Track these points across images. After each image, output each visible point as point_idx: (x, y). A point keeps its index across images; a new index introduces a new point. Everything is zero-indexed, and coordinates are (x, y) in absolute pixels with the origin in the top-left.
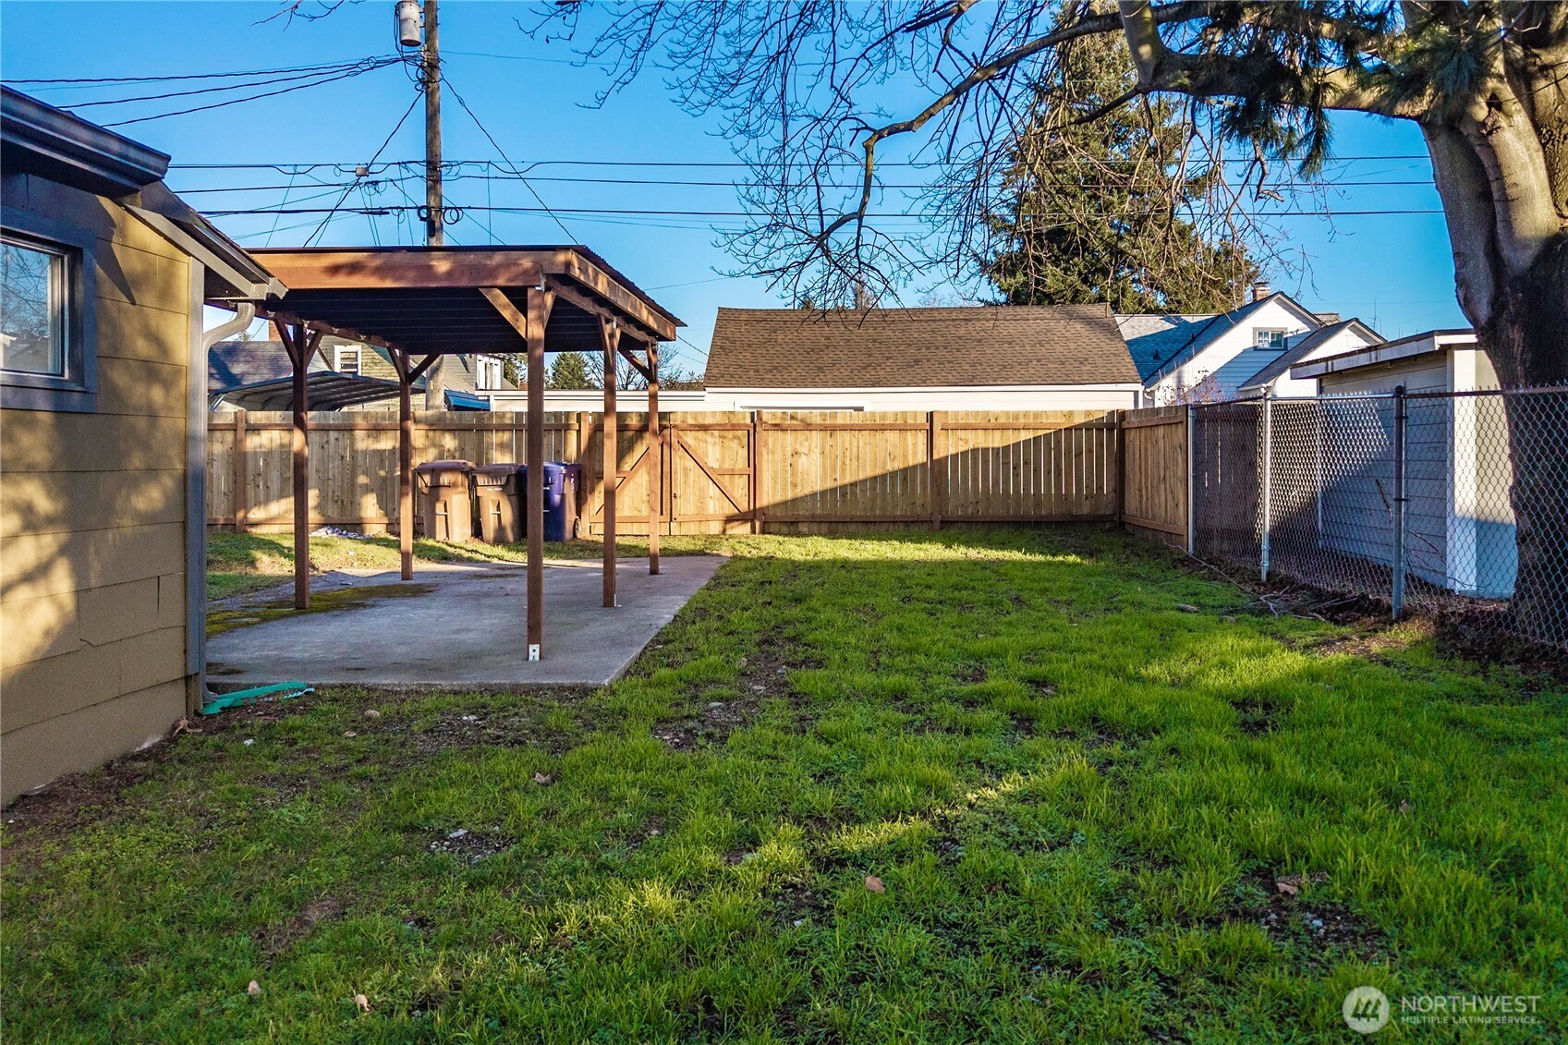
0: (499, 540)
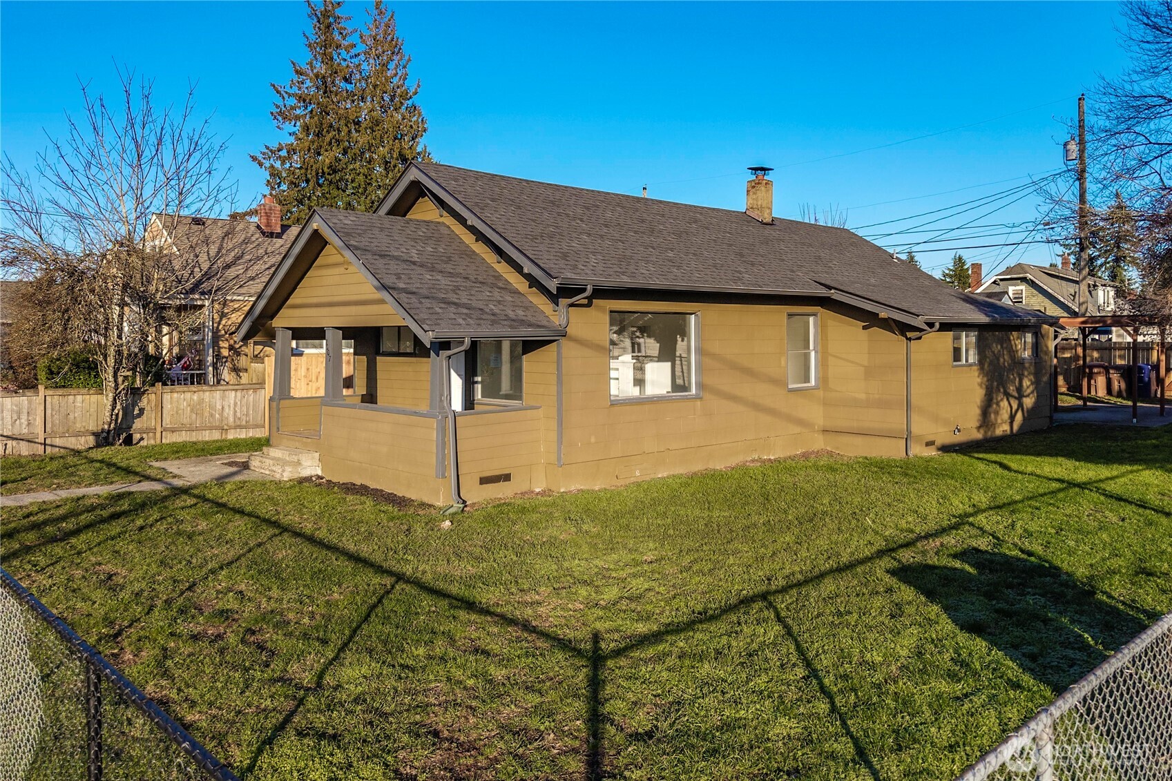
0: (1119, 395)
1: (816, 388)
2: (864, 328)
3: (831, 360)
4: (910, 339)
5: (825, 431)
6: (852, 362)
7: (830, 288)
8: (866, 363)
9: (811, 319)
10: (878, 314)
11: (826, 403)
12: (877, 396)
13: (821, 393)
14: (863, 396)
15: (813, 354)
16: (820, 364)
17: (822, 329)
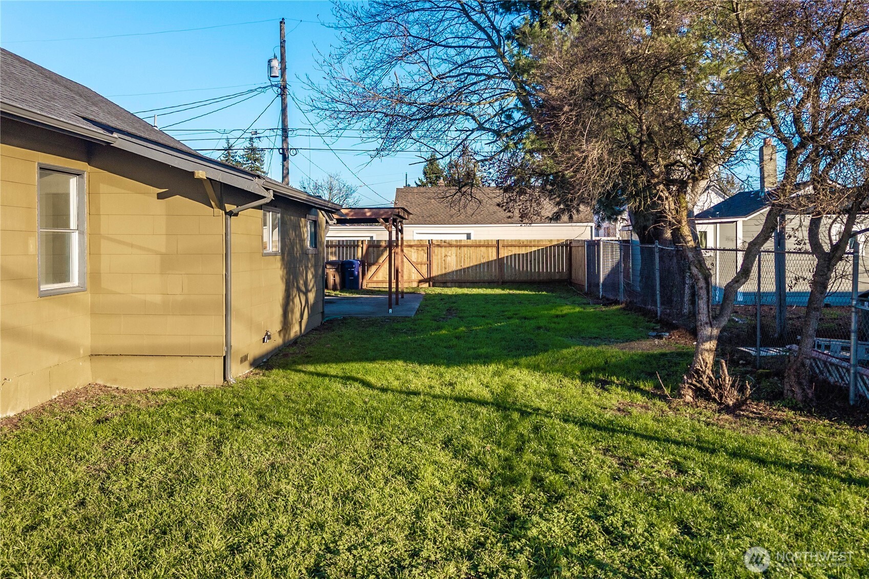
1: (81, 289)
2: (160, 196)
3: (105, 246)
4: (230, 214)
5: (94, 356)
6: (140, 248)
7: (110, 129)
8: (163, 250)
9: (73, 181)
10: (193, 173)
11: (95, 312)
12: (180, 298)
13: (87, 297)
14: (158, 299)
15: (75, 238)
16: (87, 252)
17: (91, 197)
